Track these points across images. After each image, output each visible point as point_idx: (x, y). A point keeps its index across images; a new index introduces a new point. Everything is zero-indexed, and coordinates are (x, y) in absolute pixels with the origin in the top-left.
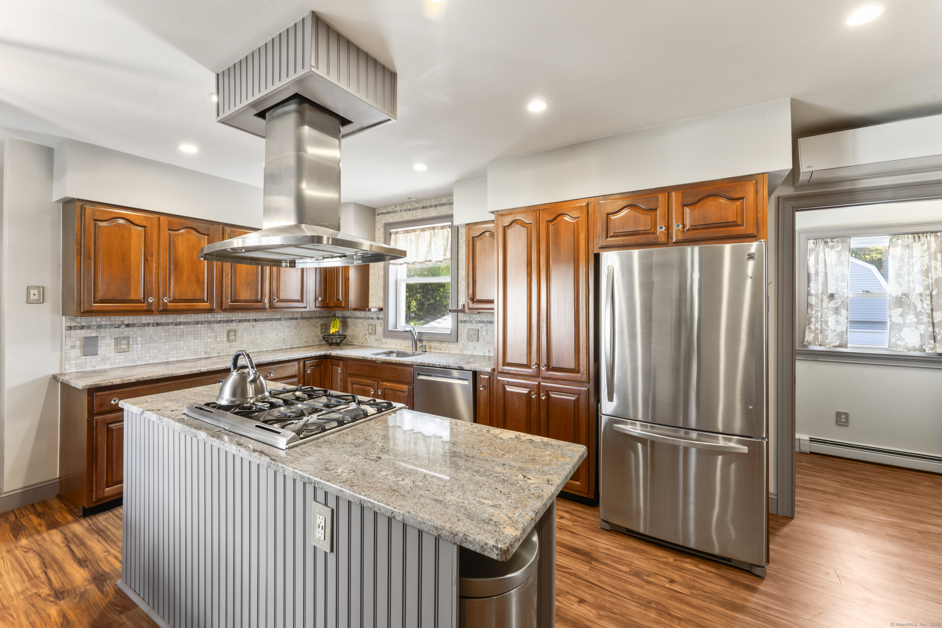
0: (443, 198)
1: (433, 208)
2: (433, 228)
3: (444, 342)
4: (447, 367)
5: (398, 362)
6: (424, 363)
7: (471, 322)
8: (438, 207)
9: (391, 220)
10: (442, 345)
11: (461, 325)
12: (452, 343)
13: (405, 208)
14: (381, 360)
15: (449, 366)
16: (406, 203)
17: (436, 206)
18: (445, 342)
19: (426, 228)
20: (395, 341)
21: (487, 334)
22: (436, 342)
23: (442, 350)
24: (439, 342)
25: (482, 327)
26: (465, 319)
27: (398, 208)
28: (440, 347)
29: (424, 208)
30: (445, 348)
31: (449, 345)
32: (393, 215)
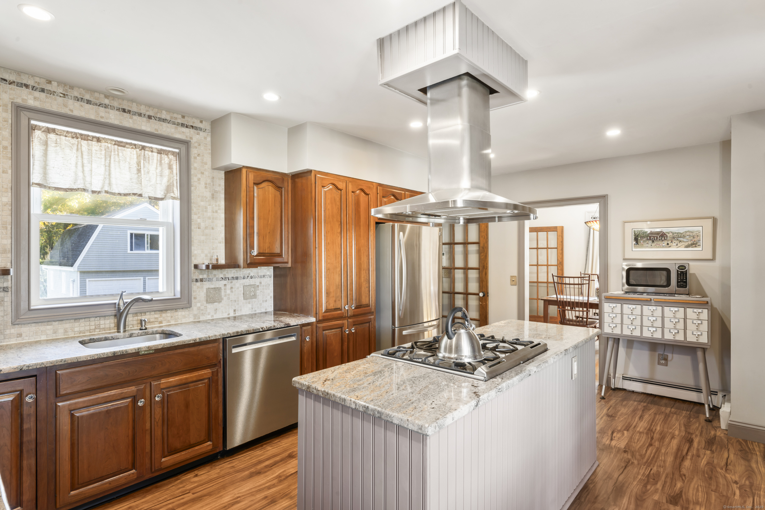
0: (164, 112)
1: (145, 119)
2: (143, 148)
3: (166, 310)
4: (272, 328)
5: (198, 341)
6: (242, 331)
7: (210, 280)
8: (153, 121)
9: (31, 103)
10: (164, 315)
11: (195, 286)
12: (181, 310)
13: (76, 94)
14: (153, 348)
15: (274, 326)
16: (79, 87)
17: (150, 117)
18: (169, 310)
19: (127, 143)
20: (49, 327)
21: (232, 291)
22: (153, 313)
23: (163, 322)
24: (158, 312)
25: (225, 285)
26: (201, 277)
27: (54, 87)
28: (160, 319)
29: (124, 110)
30: (169, 318)
31: (176, 314)
32: (37, 94)
